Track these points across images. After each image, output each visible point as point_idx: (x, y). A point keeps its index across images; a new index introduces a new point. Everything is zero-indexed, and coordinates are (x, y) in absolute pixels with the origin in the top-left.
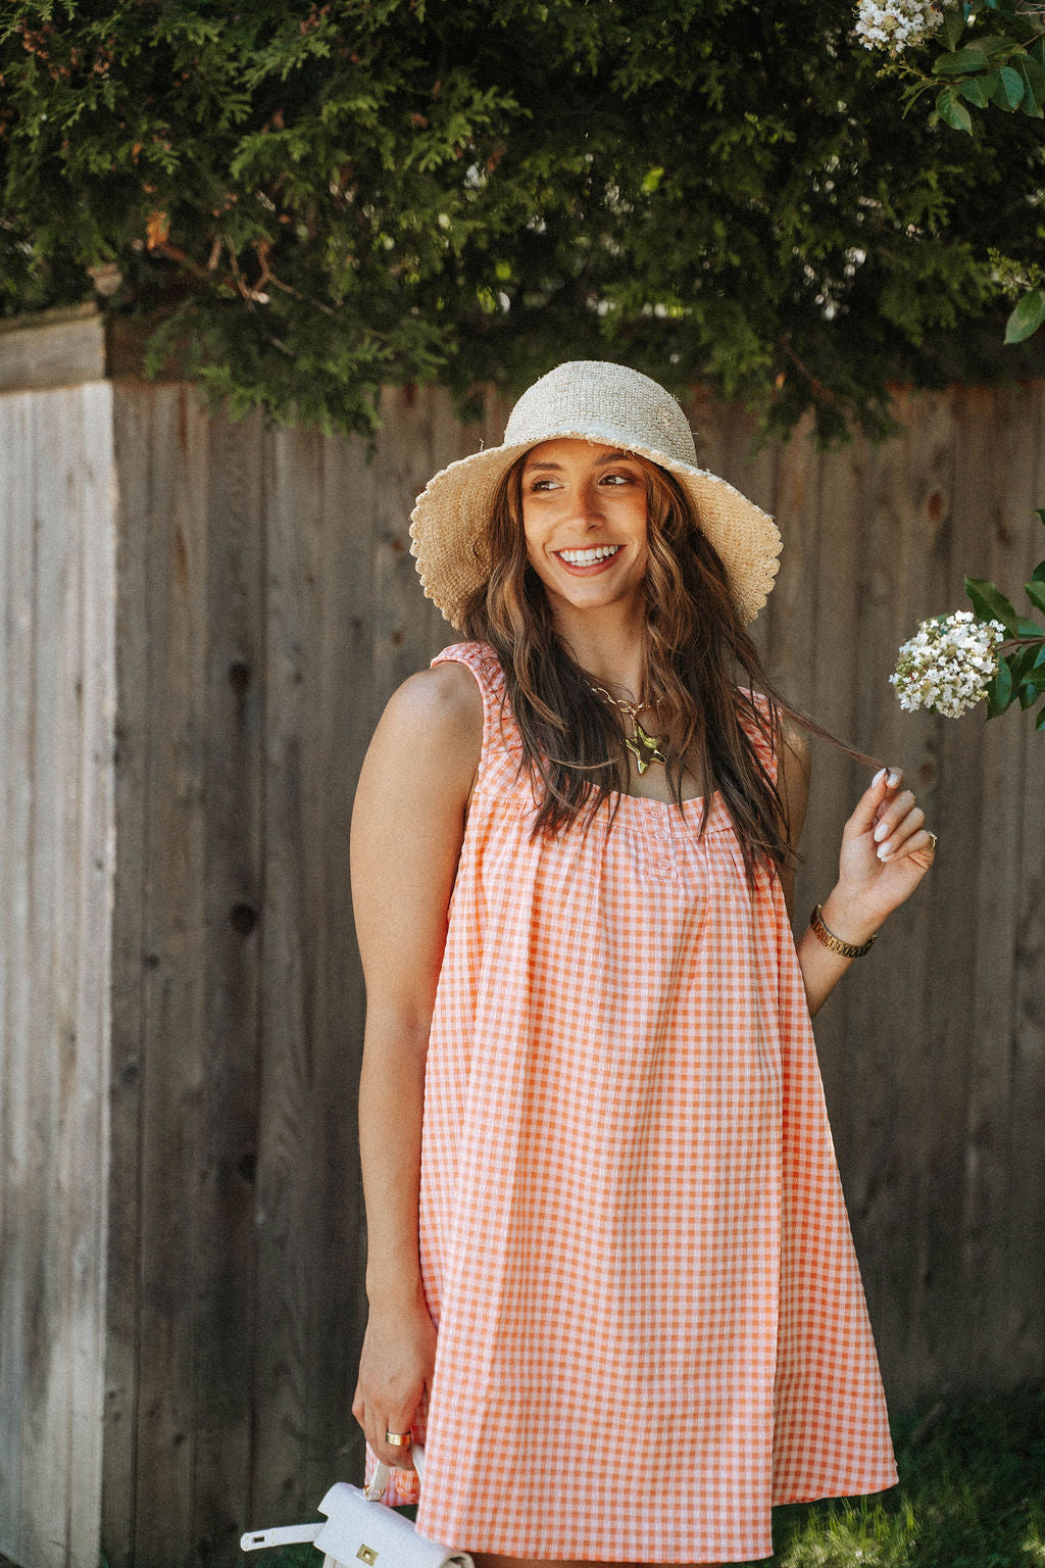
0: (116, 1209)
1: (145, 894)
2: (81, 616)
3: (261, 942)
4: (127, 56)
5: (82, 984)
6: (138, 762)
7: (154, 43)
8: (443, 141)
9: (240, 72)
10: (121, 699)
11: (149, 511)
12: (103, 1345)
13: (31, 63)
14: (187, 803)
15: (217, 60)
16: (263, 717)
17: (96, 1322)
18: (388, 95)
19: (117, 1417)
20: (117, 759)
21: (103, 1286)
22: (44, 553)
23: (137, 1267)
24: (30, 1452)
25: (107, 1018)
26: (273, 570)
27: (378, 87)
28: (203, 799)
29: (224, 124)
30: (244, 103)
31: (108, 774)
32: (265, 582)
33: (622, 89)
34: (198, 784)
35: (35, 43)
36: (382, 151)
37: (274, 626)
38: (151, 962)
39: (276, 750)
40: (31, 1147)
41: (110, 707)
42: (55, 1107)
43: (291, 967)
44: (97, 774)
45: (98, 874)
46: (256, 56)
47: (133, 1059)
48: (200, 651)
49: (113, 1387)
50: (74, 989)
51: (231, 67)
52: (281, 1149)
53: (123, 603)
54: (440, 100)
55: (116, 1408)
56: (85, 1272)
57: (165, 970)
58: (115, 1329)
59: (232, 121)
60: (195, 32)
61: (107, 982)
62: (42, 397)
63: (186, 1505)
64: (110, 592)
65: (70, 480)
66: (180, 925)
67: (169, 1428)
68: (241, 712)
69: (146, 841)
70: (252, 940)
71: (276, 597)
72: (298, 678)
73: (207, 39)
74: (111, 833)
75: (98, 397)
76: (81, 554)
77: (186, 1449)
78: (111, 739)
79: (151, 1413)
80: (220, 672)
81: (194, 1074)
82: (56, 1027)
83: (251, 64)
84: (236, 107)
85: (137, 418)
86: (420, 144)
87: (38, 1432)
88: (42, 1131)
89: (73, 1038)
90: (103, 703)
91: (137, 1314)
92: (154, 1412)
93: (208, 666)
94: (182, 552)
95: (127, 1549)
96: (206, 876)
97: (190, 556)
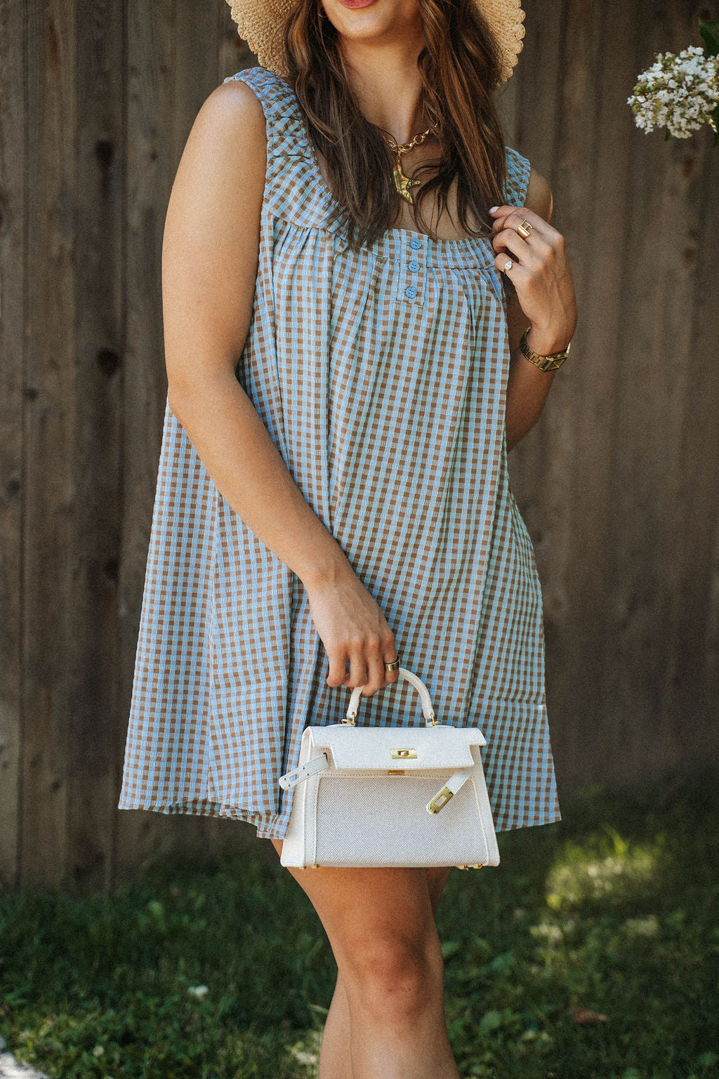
1: (25, 339)
3: (122, 381)
14: (60, 261)
16: (124, 189)
23: (21, 649)
26: (132, 60)
28: (73, 259)
32: (125, 69)
34: (69, 246)
37: (133, 109)
38: (31, 395)
39: (135, 219)
43: (148, 404)
47: (16, 474)
48: (70, 132)
49: (2, 742)
55: (5, 758)
57: (41, 403)
58: (4, 695)
63: (62, 838)
66: (54, 365)
67: (48, 777)
68: (105, 186)
69: (25, 290)
70: (115, 380)
71: (135, 84)
72: (154, 157)
77: (63, 793)
79: (33, 763)
80: (88, 148)
81: (69, 493)
91: (21, 684)
92: (36, 763)
93: (77, 142)
94: (54, 39)
95: (14, 869)
96: (77, 323)
97: (61, 44)
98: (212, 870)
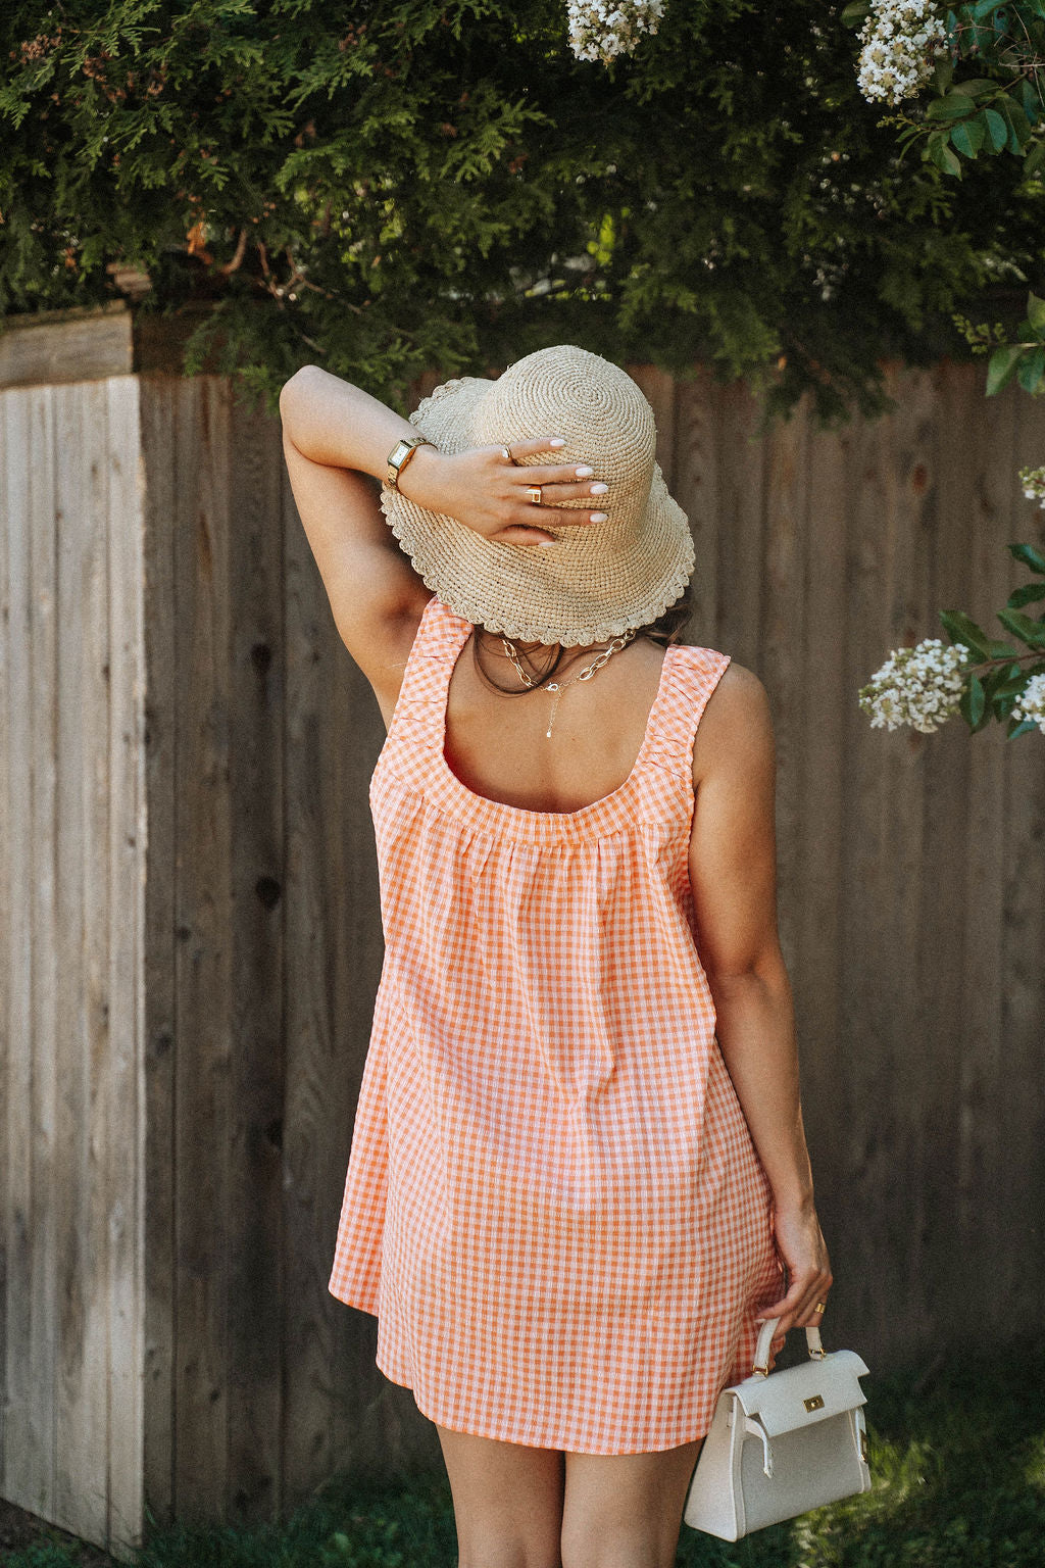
0: (152, 1174)
1: (175, 869)
2: (108, 599)
3: (285, 915)
4: (180, 80)
5: (113, 958)
6: (167, 743)
7: (205, 68)
8: (476, 152)
9: (285, 91)
10: (150, 681)
11: (176, 499)
12: (142, 1305)
13: (90, 87)
14: (213, 781)
15: (262, 80)
16: (283, 697)
17: (135, 1283)
18: (422, 108)
19: (157, 1374)
20: (148, 740)
21: (141, 1247)
22: (67, 542)
23: (174, 1230)
24: (65, 1414)
25: (142, 988)
26: (291, 554)
27: (411, 99)
28: (228, 778)
29: (267, 139)
30: (288, 119)
31: (139, 754)
32: (285, 565)
33: (636, 96)
34: (224, 763)
35: (93, 67)
36: (417, 161)
37: (292, 607)
38: (183, 934)
39: (296, 728)
40: (60, 1118)
41: (140, 689)
42: (86, 1077)
43: (313, 937)
44: (128, 754)
45: (130, 851)
46: (300, 76)
47: (166, 1028)
48: (224, 637)
49: (152, 1345)
50: (106, 964)
51: (275, 84)
52: (305, 1115)
53: (150, 589)
54: (468, 111)
55: (155, 1367)
56: (122, 1235)
57: (193, 944)
58: (154, 1289)
59: (275, 135)
60: (241, 54)
61: (141, 956)
62: (62, 390)
63: (222, 1457)
64: (139, 579)
65: (94, 470)
66: (208, 898)
67: (206, 1387)
68: (263, 689)
69: (175, 815)
70: (278, 911)
71: (295, 579)
72: (316, 658)
73: (253, 60)
74: (143, 810)
75: (123, 392)
76: (107, 541)
77: (222, 1404)
78: (141, 719)
79: (188, 1370)
80: (244, 653)
81: (226, 1044)
82: (87, 1000)
83: (295, 83)
84: (278, 123)
85: (162, 411)
86: (454, 155)
87: (73, 1396)
88: (72, 1103)
89: (106, 1010)
90: (132, 686)
91: (174, 1274)
92: (191, 1370)
93: (231, 647)
94: (206, 537)
95: (168, 1500)
96: (233, 852)
97: (213, 541)
98: (398, 1490)
